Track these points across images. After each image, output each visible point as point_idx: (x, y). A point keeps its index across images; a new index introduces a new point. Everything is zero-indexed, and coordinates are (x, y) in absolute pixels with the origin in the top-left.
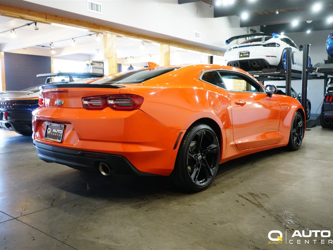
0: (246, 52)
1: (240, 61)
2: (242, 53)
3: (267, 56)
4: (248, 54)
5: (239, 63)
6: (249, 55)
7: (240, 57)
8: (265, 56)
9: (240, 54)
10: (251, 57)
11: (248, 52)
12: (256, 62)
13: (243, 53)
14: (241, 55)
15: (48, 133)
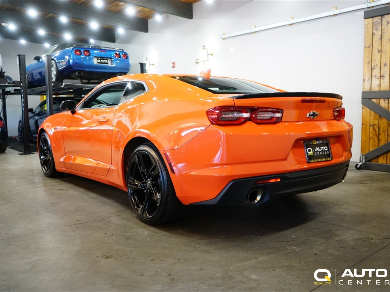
15: (309, 154)
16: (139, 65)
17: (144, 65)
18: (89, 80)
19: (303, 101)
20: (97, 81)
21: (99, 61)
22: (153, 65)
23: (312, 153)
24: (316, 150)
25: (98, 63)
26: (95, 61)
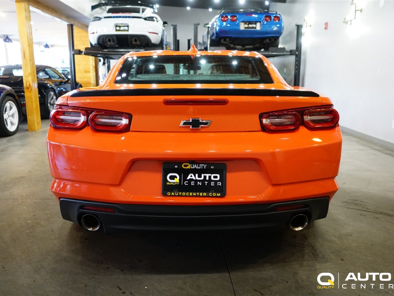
0: (124, 25)
1: (117, 36)
2: (118, 25)
3: (150, 33)
4: (126, 28)
5: (115, 38)
6: (128, 28)
7: (117, 30)
8: (147, 32)
9: (116, 26)
10: (131, 32)
11: (127, 25)
12: (138, 38)
13: (120, 25)
14: (118, 28)
15: (170, 182)
16: (296, 27)
17: (300, 26)
18: (243, 46)
19: (167, 103)
20: (251, 47)
21: (246, 26)
22: (310, 26)
23: (178, 181)
24: (189, 178)
25: (245, 28)
26: (242, 27)
